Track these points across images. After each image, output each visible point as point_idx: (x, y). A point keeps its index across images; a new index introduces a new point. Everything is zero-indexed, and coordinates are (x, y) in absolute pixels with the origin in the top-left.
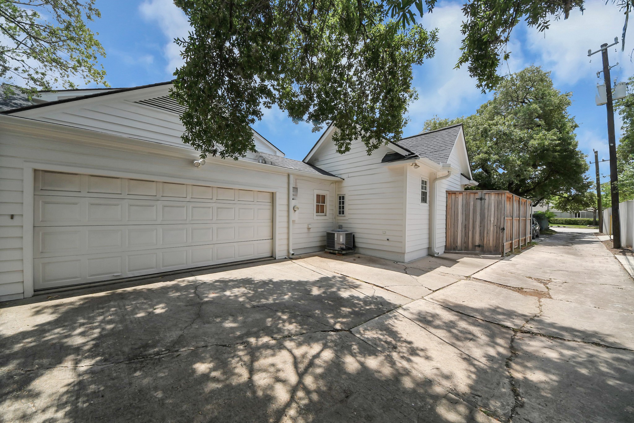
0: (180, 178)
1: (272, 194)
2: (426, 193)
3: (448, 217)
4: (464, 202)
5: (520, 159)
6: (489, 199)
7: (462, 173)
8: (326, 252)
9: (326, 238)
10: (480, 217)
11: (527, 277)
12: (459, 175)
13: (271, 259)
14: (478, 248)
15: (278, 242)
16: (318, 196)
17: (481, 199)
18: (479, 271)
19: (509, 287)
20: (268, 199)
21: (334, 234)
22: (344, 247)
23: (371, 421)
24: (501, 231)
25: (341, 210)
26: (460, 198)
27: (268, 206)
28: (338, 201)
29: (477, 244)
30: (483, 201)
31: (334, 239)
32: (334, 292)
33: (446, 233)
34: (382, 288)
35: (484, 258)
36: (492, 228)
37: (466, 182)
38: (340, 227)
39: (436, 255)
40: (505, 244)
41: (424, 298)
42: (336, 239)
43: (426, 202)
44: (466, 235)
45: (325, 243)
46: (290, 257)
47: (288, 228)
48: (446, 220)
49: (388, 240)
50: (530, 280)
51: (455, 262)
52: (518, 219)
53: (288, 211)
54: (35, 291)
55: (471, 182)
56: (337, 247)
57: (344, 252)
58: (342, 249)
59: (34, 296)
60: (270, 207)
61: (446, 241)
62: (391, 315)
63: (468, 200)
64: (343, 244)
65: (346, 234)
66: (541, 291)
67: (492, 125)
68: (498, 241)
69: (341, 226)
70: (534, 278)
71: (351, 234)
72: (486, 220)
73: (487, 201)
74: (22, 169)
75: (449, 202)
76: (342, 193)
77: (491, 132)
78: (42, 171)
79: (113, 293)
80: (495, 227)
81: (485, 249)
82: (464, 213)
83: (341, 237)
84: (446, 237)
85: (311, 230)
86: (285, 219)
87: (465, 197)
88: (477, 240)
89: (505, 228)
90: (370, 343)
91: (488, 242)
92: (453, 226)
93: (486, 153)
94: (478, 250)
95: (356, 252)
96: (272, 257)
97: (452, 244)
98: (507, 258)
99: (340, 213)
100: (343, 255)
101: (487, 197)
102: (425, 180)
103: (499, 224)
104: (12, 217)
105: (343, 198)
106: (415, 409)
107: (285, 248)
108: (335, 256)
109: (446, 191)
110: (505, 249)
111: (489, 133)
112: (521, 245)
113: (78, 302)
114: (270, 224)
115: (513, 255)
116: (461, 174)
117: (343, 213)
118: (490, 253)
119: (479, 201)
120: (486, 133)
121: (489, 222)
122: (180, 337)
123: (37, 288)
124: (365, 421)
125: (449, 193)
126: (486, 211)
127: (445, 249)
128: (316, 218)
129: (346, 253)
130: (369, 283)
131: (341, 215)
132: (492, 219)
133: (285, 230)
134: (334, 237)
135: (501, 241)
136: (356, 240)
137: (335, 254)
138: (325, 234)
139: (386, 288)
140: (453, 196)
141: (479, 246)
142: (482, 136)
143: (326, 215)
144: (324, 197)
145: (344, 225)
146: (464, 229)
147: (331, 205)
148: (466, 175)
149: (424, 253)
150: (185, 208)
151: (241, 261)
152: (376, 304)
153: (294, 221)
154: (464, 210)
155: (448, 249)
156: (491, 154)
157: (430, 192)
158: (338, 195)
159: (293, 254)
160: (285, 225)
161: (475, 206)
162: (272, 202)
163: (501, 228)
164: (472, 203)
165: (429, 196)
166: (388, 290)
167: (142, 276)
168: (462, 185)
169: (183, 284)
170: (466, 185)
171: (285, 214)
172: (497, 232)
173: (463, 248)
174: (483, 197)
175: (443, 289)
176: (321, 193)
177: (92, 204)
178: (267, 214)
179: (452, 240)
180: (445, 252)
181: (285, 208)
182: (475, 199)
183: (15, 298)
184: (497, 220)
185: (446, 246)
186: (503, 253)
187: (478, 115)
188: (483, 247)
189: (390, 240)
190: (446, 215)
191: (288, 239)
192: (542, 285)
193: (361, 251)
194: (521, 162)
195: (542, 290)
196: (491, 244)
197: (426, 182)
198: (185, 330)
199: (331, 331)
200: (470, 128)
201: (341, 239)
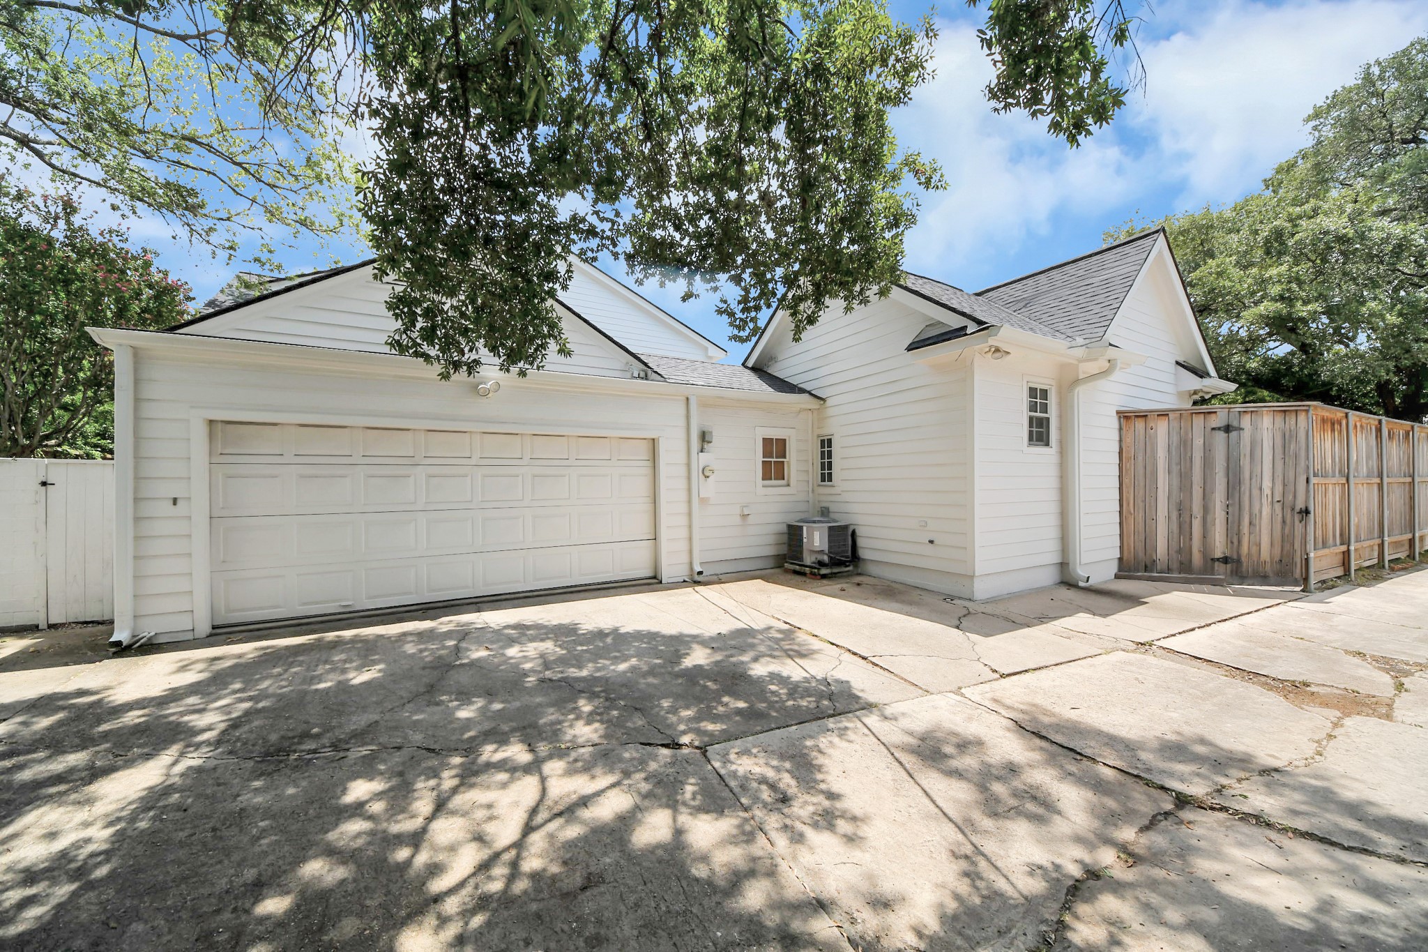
0: (454, 420)
1: (651, 442)
2: (1048, 419)
3: (1125, 481)
4: (1175, 439)
5: (1399, 306)
6: (1255, 428)
7: (1181, 360)
8: (787, 571)
9: (786, 536)
10: (1224, 481)
11: (1346, 652)
12: (1172, 368)
13: (653, 582)
14: (1223, 565)
15: (665, 547)
16: (767, 442)
17: (1228, 429)
18: (1193, 630)
19: (1263, 679)
20: (643, 450)
21: (801, 528)
22: (826, 558)
23: (593, 948)
24: (1297, 518)
25: (826, 474)
26: (1162, 427)
27: (644, 470)
28: (820, 450)
29: (1218, 554)
30: (1234, 434)
31: (801, 540)
32: (742, 663)
33: (1121, 524)
34: (864, 658)
35: (1237, 594)
36: (1266, 511)
37: (1194, 383)
38: (825, 512)
39: (1081, 584)
40: (1312, 555)
41: (963, 691)
42: (805, 540)
43: (1047, 444)
44: (1184, 527)
45: (784, 550)
46: (696, 580)
47: (690, 514)
48: (1120, 489)
49: (931, 542)
50: (1357, 660)
51: (1134, 601)
52: (1378, 480)
53: (689, 478)
54: (214, 627)
55: (1206, 381)
56: (808, 559)
57: (824, 571)
58: (821, 564)
59: (211, 635)
60: (649, 471)
61: (1121, 547)
62: (831, 726)
63: (1186, 434)
64: (822, 552)
65: (830, 528)
66: (1368, 696)
67: (1300, 217)
68: (1287, 547)
69: (827, 509)
70: (1372, 657)
71: (846, 527)
72: (1245, 488)
73: (1246, 435)
74: (188, 421)
75: (1129, 440)
76: (826, 431)
77: (1297, 237)
78: (222, 421)
79: (319, 640)
80: (1278, 507)
81: (1244, 569)
82: (1175, 469)
83: (817, 535)
84: (1121, 535)
85: (751, 520)
86: (683, 495)
87: (1175, 424)
88: (1217, 543)
89: (1311, 509)
90: (733, 784)
91: (1254, 549)
92: (1141, 505)
93: (1282, 298)
94: (1221, 571)
95: (859, 571)
96: (655, 578)
97: (1141, 554)
98: (1319, 595)
99: (823, 480)
100: (824, 577)
101: (1246, 422)
102: (1039, 387)
103: (1291, 497)
104: (175, 501)
105: (830, 441)
106: (715, 944)
107: (684, 558)
108: (803, 579)
109: (1118, 412)
110: (1312, 570)
111: (1291, 243)
112: (1387, 558)
113: (251, 653)
114: (649, 507)
115: (1348, 587)
116: (1177, 363)
117: (830, 480)
118: (1264, 579)
119: (1221, 435)
120: (1283, 243)
121: (1256, 492)
122: (369, 726)
123: (216, 623)
124: (582, 944)
125: (1127, 418)
126: (1245, 463)
127: (1120, 569)
128: (761, 491)
129: (832, 573)
130: (837, 646)
131: (827, 483)
132: (1267, 484)
133: (683, 521)
134: (801, 535)
135: (1297, 545)
136: (861, 542)
137: (803, 574)
138: (784, 528)
139: (874, 660)
140: (1140, 424)
141: (1225, 560)
142: (1268, 253)
143: (788, 485)
144: (782, 443)
145: (832, 508)
146: (1174, 515)
147: (800, 461)
148: (1193, 363)
149: (1048, 577)
150: (469, 477)
151: (586, 585)
152: (821, 696)
153: (704, 501)
154: (1175, 459)
155: (1126, 569)
156: (1297, 299)
157: (1060, 417)
158: (818, 436)
159: (700, 573)
160: (683, 508)
161: (1208, 450)
162: (651, 459)
163: (1298, 509)
164: (1198, 442)
165: (1060, 429)
166: (877, 665)
167: (391, 608)
168: (1180, 394)
169: (444, 629)
170: (1195, 392)
171: (682, 484)
172: (1284, 522)
173: (1175, 566)
174: (1235, 424)
175: (1037, 672)
176: (775, 434)
177: (302, 476)
178: (641, 486)
179: (1140, 546)
180: (1117, 577)
181: (682, 471)
182: (1208, 429)
183: (181, 637)
184: (1284, 485)
185: (1120, 559)
186: (1306, 580)
187: (1269, 193)
188: (1239, 561)
189: (936, 542)
190: (1120, 477)
191: (690, 539)
192: (1386, 679)
193: (872, 569)
194: (1400, 314)
195: (1372, 693)
196: (1265, 554)
197: (1044, 393)
198: (387, 714)
199: (663, 745)
200: (1232, 235)
201: (816, 540)
